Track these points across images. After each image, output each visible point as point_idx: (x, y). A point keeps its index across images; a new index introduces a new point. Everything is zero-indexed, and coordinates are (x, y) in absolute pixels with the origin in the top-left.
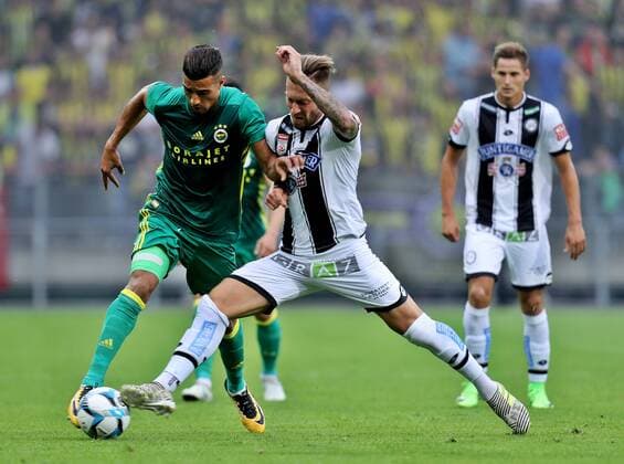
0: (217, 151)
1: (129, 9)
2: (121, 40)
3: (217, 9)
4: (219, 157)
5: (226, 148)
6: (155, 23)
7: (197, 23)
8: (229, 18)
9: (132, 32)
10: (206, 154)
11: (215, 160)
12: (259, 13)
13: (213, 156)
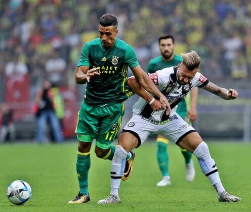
0: (111, 68)
1: (133, 6)
2: (129, 20)
3: (174, 5)
4: (112, 71)
5: (116, 68)
6: (145, 12)
7: (165, 12)
8: (179, 10)
9: (134, 16)
10: (106, 68)
11: (110, 72)
12: (193, 7)
13: (109, 70)
